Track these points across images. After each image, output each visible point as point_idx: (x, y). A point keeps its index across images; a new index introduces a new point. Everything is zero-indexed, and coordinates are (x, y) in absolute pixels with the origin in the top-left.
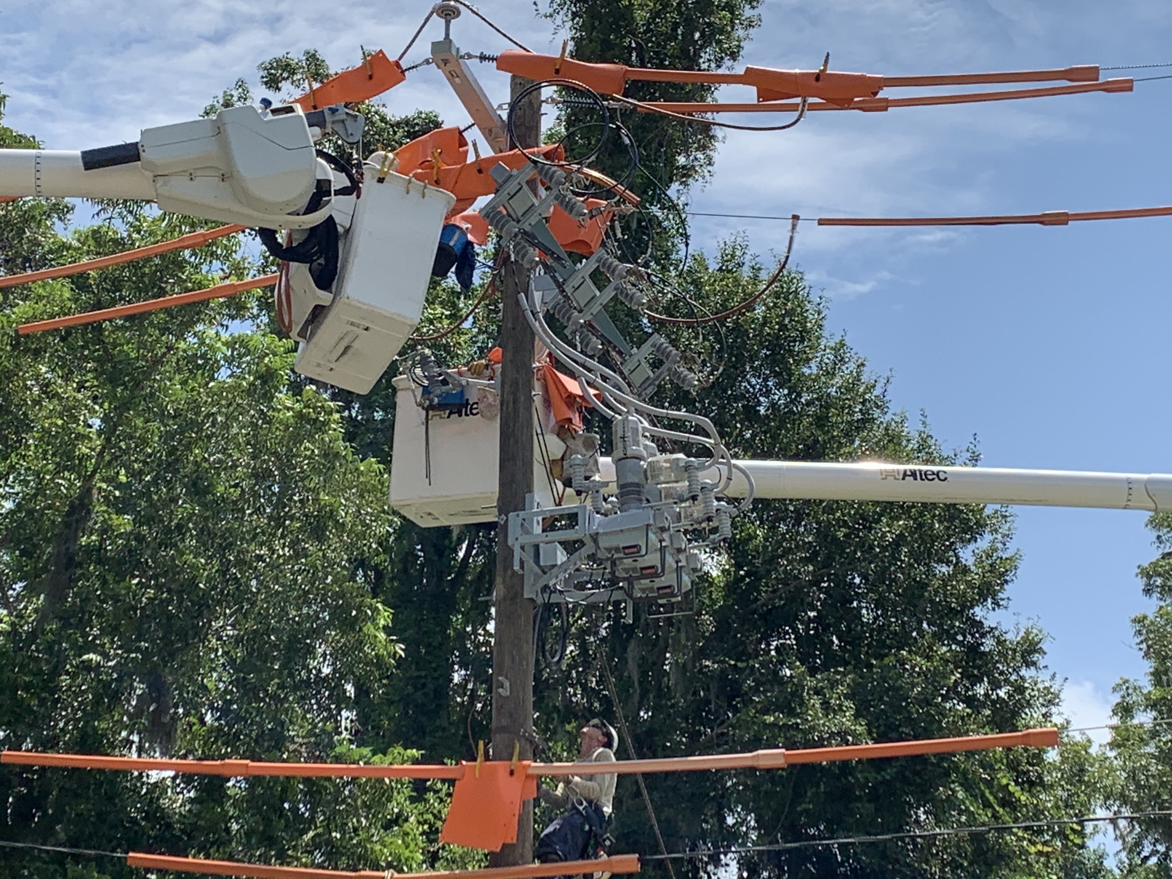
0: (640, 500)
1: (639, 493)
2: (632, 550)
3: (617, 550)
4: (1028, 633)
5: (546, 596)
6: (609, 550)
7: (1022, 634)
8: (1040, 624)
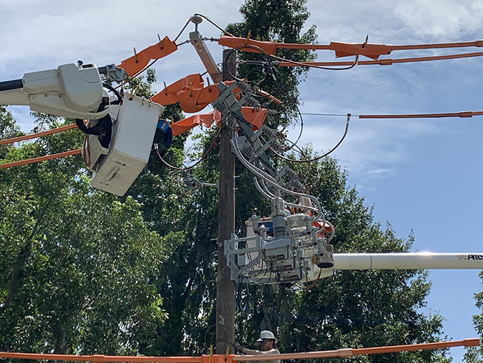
0: (284, 235)
1: (283, 232)
2: (281, 257)
3: (274, 257)
4: (435, 318)
5: (240, 280)
6: (270, 257)
7: (432, 318)
8: (440, 314)
